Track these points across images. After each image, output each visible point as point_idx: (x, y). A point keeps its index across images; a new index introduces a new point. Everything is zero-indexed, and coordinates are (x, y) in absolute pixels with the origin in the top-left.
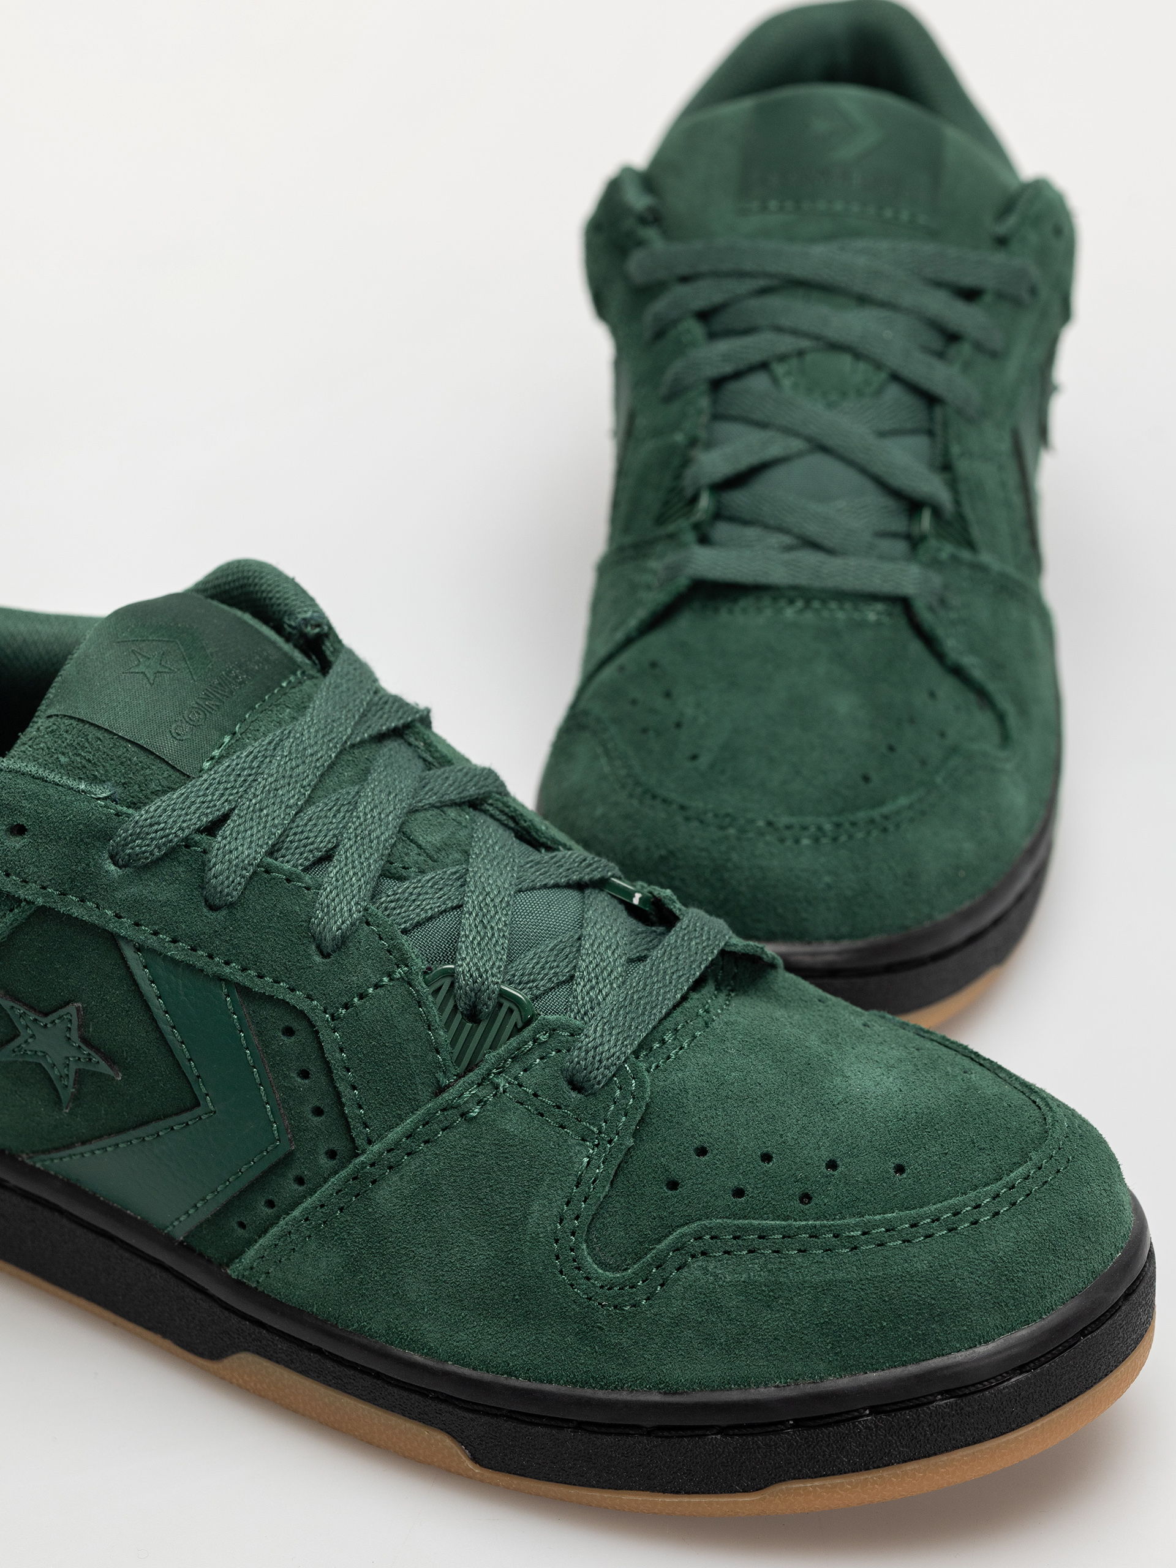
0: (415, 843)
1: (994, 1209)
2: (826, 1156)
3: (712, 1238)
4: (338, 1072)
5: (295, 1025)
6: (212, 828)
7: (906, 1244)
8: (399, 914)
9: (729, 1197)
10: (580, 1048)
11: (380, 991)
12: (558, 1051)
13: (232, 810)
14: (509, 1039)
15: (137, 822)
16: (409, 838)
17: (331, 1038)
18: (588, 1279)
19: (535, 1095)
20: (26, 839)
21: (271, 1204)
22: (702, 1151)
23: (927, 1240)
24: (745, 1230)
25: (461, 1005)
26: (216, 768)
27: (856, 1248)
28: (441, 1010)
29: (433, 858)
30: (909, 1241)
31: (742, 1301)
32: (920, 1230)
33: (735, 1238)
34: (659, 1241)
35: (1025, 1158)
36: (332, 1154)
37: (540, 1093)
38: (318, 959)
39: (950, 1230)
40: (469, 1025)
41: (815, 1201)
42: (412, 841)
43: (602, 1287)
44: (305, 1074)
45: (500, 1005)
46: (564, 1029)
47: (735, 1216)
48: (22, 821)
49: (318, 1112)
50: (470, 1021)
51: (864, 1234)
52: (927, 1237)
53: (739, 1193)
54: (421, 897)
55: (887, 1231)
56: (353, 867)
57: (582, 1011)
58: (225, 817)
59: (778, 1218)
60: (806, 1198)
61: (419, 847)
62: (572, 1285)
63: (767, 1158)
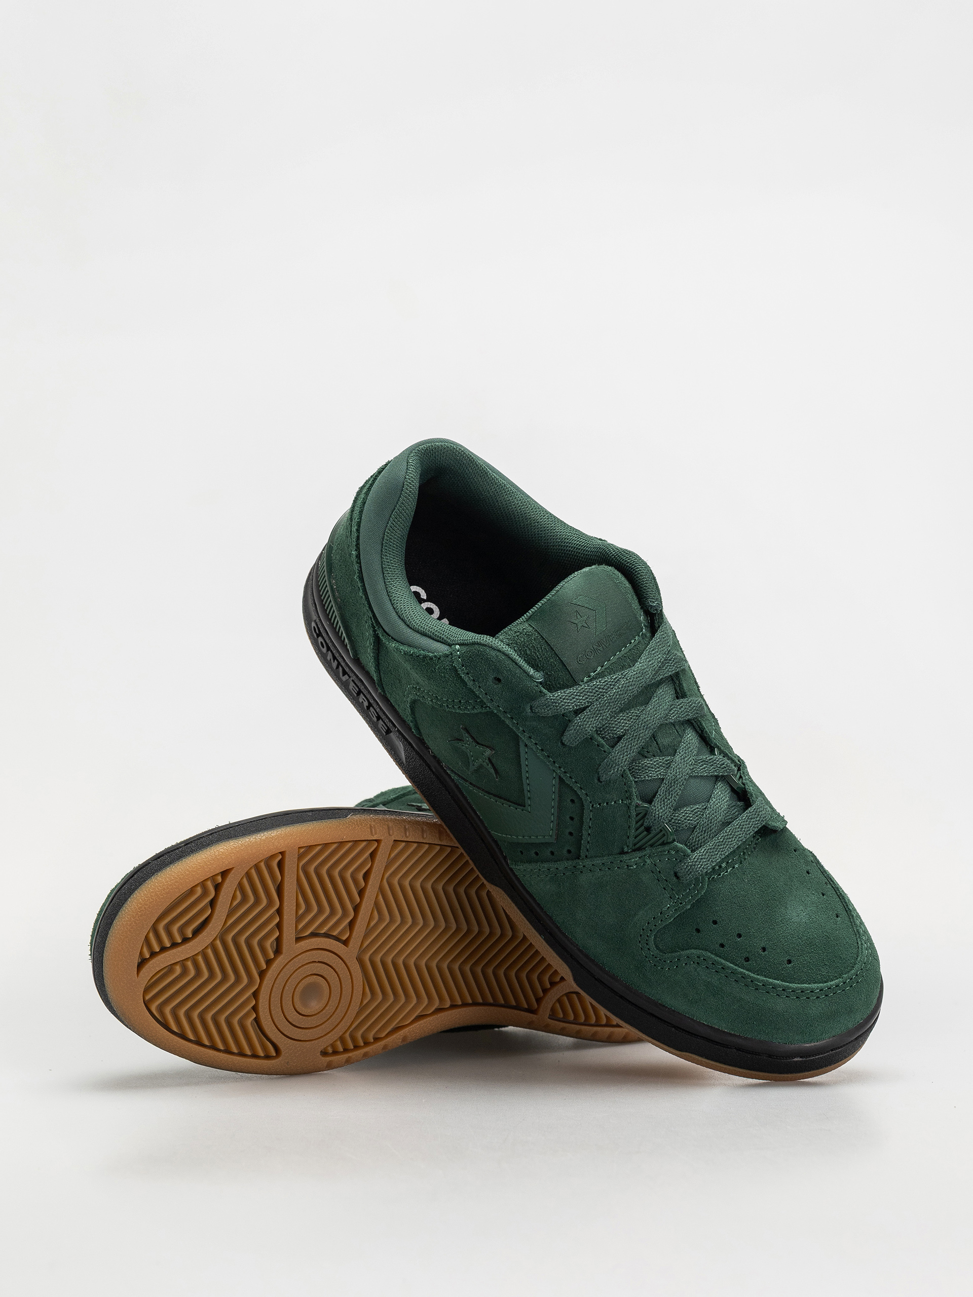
0: (657, 742)
1: (818, 995)
2: (763, 945)
3: (704, 959)
4: (585, 827)
5: (576, 801)
6: (577, 712)
7: (777, 996)
8: (638, 773)
9: (718, 946)
10: (685, 863)
11: (616, 805)
12: (676, 859)
13: (588, 707)
14: (658, 845)
15: (547, 699)
16: (654, 739)
17: (588, 815)
18: (649, 949)
19: (659, 872)
20: (500, 686)
21: (537, 854)
22: (715, 922)
23: (786, 998)
24: (718, 963)
25: (645, 824)
26: (589, 683)
27: (757, 989)
28: (637, 822)
29: (661, 752)
30: (779, 996)
31: (704, 989)
32: (785, 993)
33: (713, 964)
34: (683, 950)
35: (840, 976)
36: (569, 852)
37: (662, 872)
38: (596, 781)
39: (797, 998)
40: (645, 833)
41: (750, 962)
42: (655, 740)
43: (653, 955)
44: (572, 818)
45: (661, 831)
46: (682, 852)
47: (716, 955)
48: (501, 678)
49: (571, 834)
50: (646, 831)
51: (763, 985)
52: (787, 997)
53: (722, 946)
54: (649, 769)
55: (773, 988)
56: (627, 749)
57: (693, 845)
58: (585, 709)
59: (733, 964)
60: (747, 960)
61: (657, 744)
62: (642, 949)
63: (739, 936)
